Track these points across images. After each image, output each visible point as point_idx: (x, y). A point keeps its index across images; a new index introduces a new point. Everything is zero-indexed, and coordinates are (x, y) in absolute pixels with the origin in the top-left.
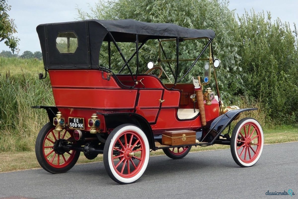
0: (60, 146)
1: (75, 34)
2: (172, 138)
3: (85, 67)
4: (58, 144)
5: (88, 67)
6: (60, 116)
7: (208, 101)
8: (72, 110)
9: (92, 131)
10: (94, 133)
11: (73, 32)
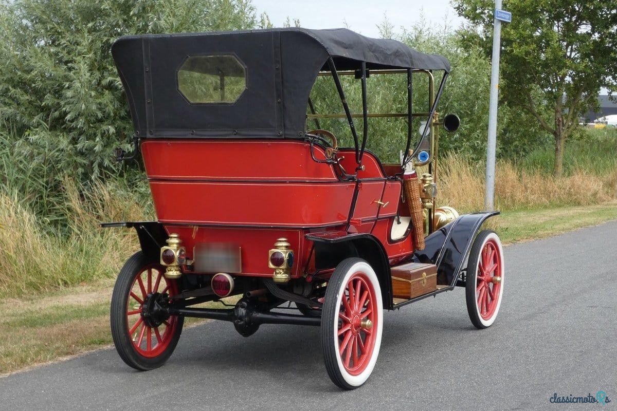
0: (156, 308)
1: (238, 60)
2: (410, 281)
3: (267, 134)
4: (152, 305)
5: (275, 136)
6: (177, 244)
7: (427, 200)
8: (196, 229)
9: (279, 276)
10: (283, 280)
11: (233, 55)
